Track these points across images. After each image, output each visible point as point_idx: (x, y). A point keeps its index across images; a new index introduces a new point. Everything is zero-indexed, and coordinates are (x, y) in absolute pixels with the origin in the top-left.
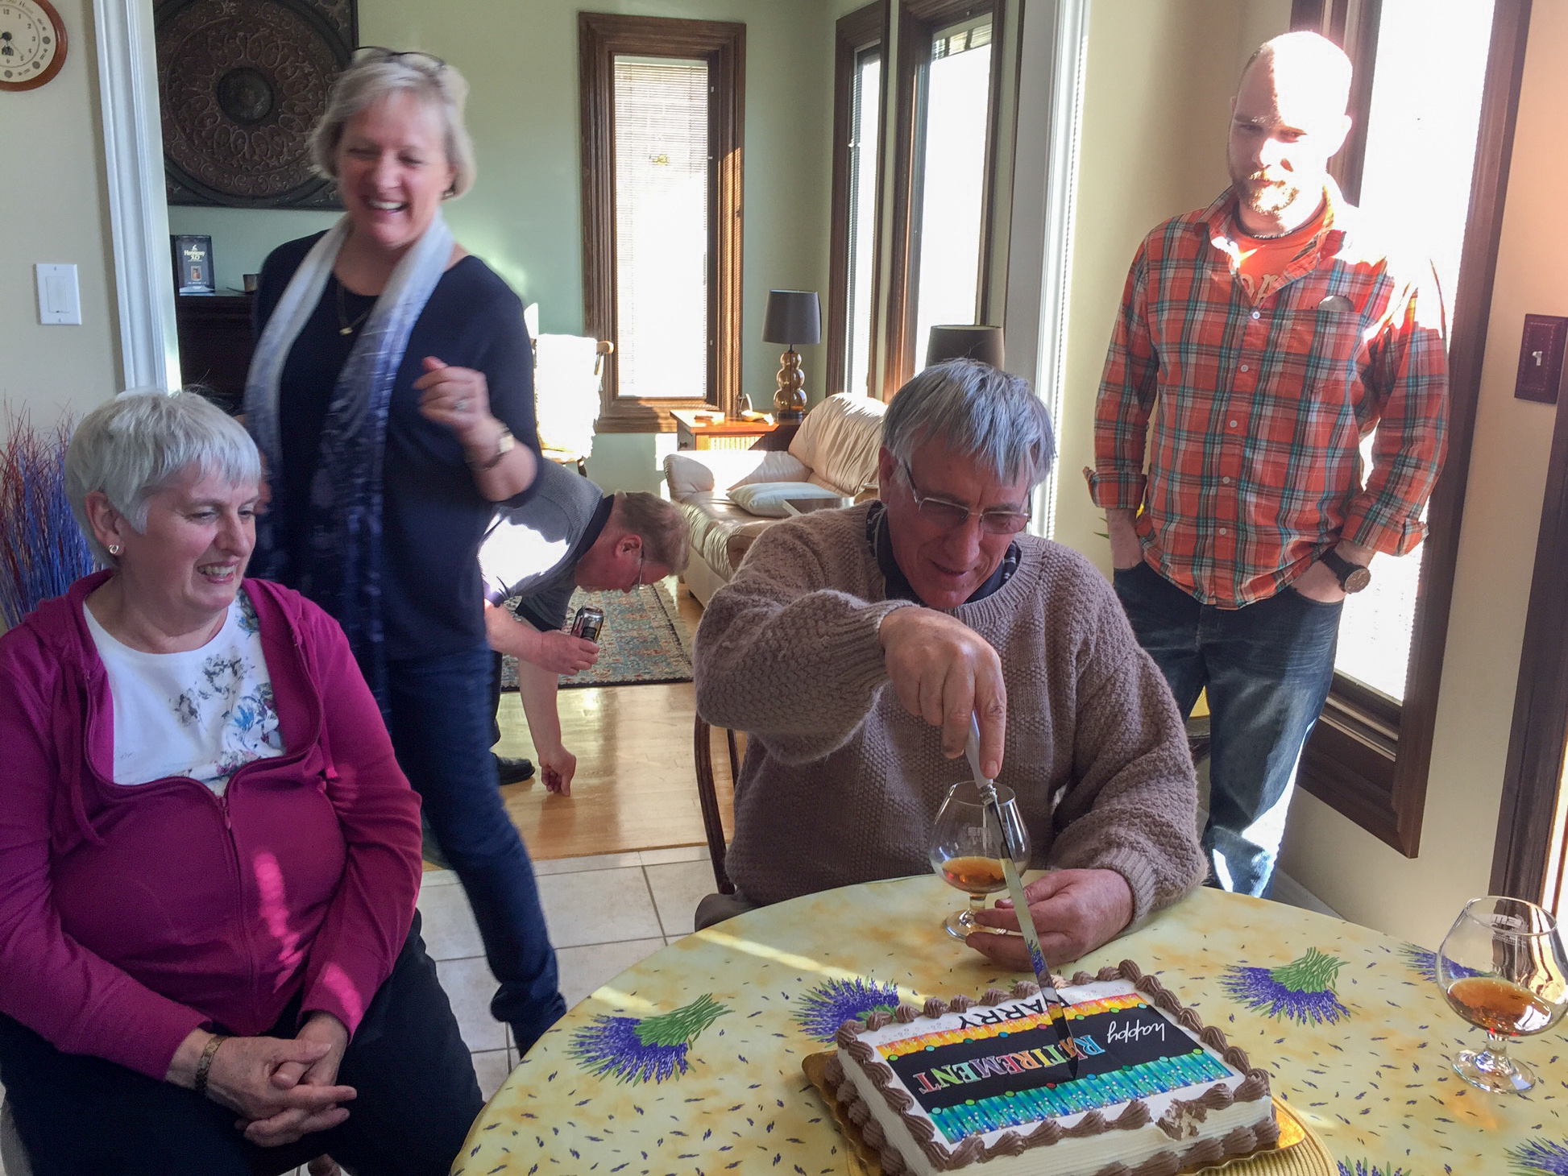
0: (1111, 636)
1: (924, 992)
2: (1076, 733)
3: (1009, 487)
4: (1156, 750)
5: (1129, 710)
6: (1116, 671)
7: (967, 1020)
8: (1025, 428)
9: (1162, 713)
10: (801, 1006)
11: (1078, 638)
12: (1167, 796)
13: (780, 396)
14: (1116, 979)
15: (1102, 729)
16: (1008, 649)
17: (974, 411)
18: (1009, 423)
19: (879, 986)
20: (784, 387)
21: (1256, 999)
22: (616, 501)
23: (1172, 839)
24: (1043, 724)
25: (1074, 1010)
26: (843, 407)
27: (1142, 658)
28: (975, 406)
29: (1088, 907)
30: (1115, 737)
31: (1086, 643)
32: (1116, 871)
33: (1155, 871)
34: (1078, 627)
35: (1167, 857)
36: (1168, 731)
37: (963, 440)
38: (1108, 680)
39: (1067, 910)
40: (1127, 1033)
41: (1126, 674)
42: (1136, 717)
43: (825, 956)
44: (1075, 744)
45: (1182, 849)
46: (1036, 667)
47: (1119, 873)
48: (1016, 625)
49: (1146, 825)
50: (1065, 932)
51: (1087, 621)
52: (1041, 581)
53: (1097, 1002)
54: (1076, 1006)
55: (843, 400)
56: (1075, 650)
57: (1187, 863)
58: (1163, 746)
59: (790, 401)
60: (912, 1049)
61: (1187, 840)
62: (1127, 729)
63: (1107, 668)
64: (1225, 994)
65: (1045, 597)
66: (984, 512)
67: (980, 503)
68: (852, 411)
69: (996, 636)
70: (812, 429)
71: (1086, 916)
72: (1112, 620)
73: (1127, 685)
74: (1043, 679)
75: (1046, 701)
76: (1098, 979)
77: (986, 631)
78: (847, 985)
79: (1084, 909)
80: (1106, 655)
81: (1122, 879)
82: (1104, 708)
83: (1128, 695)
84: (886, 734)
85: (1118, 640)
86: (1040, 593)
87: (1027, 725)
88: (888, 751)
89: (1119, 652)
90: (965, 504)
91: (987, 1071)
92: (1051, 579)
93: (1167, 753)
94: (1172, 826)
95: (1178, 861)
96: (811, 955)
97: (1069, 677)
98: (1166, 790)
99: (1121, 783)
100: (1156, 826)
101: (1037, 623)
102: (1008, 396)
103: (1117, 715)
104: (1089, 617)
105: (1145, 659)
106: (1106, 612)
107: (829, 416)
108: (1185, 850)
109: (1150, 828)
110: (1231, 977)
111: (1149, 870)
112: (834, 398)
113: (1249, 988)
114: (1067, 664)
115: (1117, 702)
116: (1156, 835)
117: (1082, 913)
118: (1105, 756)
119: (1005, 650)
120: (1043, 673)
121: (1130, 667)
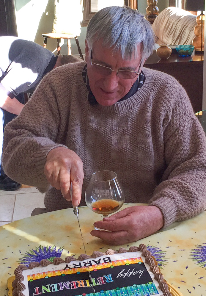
0: (179, 111)
1: (72, 252)
2: (164, 151)
3: (128, 60)
4: (193, 158)
5: (184, 141)
6: (180, 126)
7: (69, 266)
8: (136, 37)
9: (198, 143)
10: (23, 256)
11: (163, 114)
12: (194, 176)
13: (148, 9)
14: (136, 251)
15: (173, 149)
16: (137, 119)
17: (113, 30)
18: (129, 35)
19: (57, 249)
20: (150, 6)
21: (201, 260)
22: (58, 58)
23: (189, 194)
24: (149, 148)
25: (111, 264)
26: (169, 13)
27: (193, 120)
28: (114, 27)
29: (138, 221)
30: (177, 153)
31: (167, 115)
32: (157, 206)
33: (177, 206)
34: (163, 109)
35: (185, 201)
36: (199, 150)
37: (107, 42)
38: (177, 129)
39: (127, 222)
40: (126, 274)
41: (184, 127)
42: (187, 145)
43: (43, 237)
44: (164, 156)
45: (192, 197)
46: (146, 126)
47: (158, 207)
48: (140, 109)
49: (179, 188)
50: (127, 231)
51: (168, 106)
52: (153, 90)
53: (122, 261)
54: (113, 262)
55: (170, 10)
56: (162, 119)
57: (193, 203)
58: (196, 156)
59: (152, 11)
60: (39, 277)
61: (195, 194)
62: (182, 149)
63: (176, 125)
64: (190, 257)
65: (154, 97)
66: (118, 70)
67: (116, 67)
68: (172, 14)
69: (132, 114)
70: (158, 22)
71: (137, 225)
72: (181, 105)
73: (184, 131)
74: (149, 130)
75: (150, 139)
76: (129, 251)
77: (128, 112)
78: (45, 248)
79: (135, 222)
80: (176, 120)
81: (158, 210)
82: (174, 141)
83: (184, 135)
84: (87, 153)
85: (182, 113)
86: (151, 95)
87: (143, 149)
88: (88, 160)
89: (182, 118)
90: (110, 67)
91: (63, 287)
92: (156, 89)
93: (197, 159)
94: (189, 188)
95: (190, 202)
96: (39, 236)
97: (159, 129)
98: (195, 174)
99: (178, 171)
100: (183, 188)
101: (148, 108)
102: (131, 23)
103: (179, 144)
104: (169, 105)
105: (195, 120)
106: (178, 102)
107: (165, 15)
108: (194, 198)
109: (180, 189)
110: (196, 250)
111: (174, 206)
112: (167, 9)
113: (201, 255)
114: (158, 124)
115: (179, 138)
116: (182, 192)
117: (134, 224)
118: (174, 160)
119: (136, 119)
120: (149, 128)
121: (187, 124)
